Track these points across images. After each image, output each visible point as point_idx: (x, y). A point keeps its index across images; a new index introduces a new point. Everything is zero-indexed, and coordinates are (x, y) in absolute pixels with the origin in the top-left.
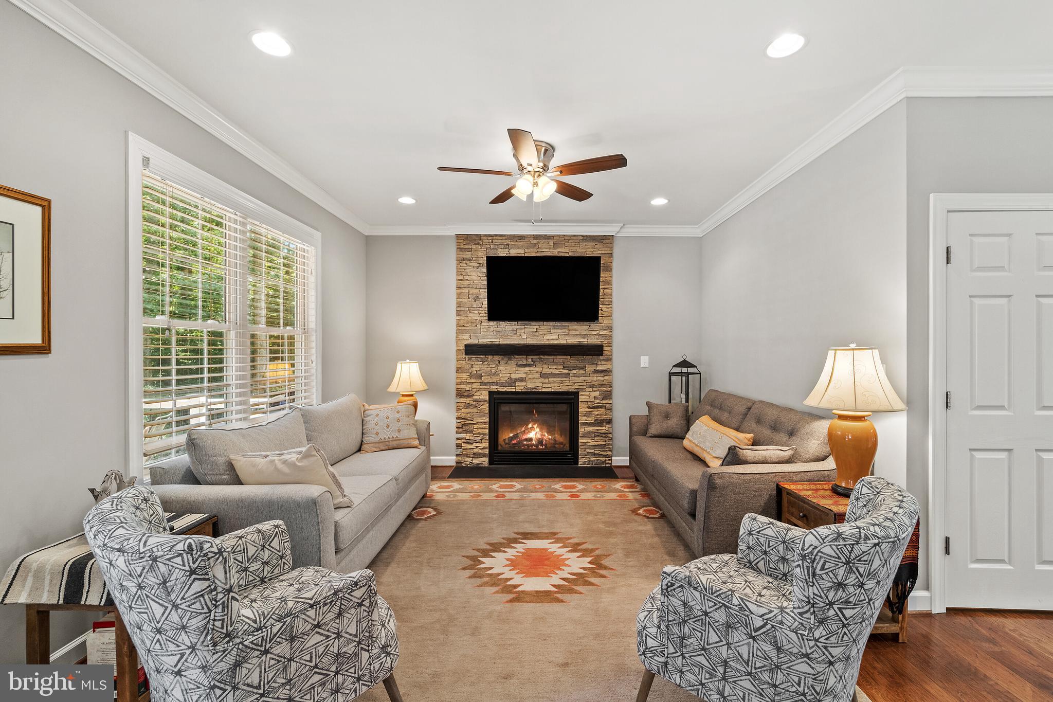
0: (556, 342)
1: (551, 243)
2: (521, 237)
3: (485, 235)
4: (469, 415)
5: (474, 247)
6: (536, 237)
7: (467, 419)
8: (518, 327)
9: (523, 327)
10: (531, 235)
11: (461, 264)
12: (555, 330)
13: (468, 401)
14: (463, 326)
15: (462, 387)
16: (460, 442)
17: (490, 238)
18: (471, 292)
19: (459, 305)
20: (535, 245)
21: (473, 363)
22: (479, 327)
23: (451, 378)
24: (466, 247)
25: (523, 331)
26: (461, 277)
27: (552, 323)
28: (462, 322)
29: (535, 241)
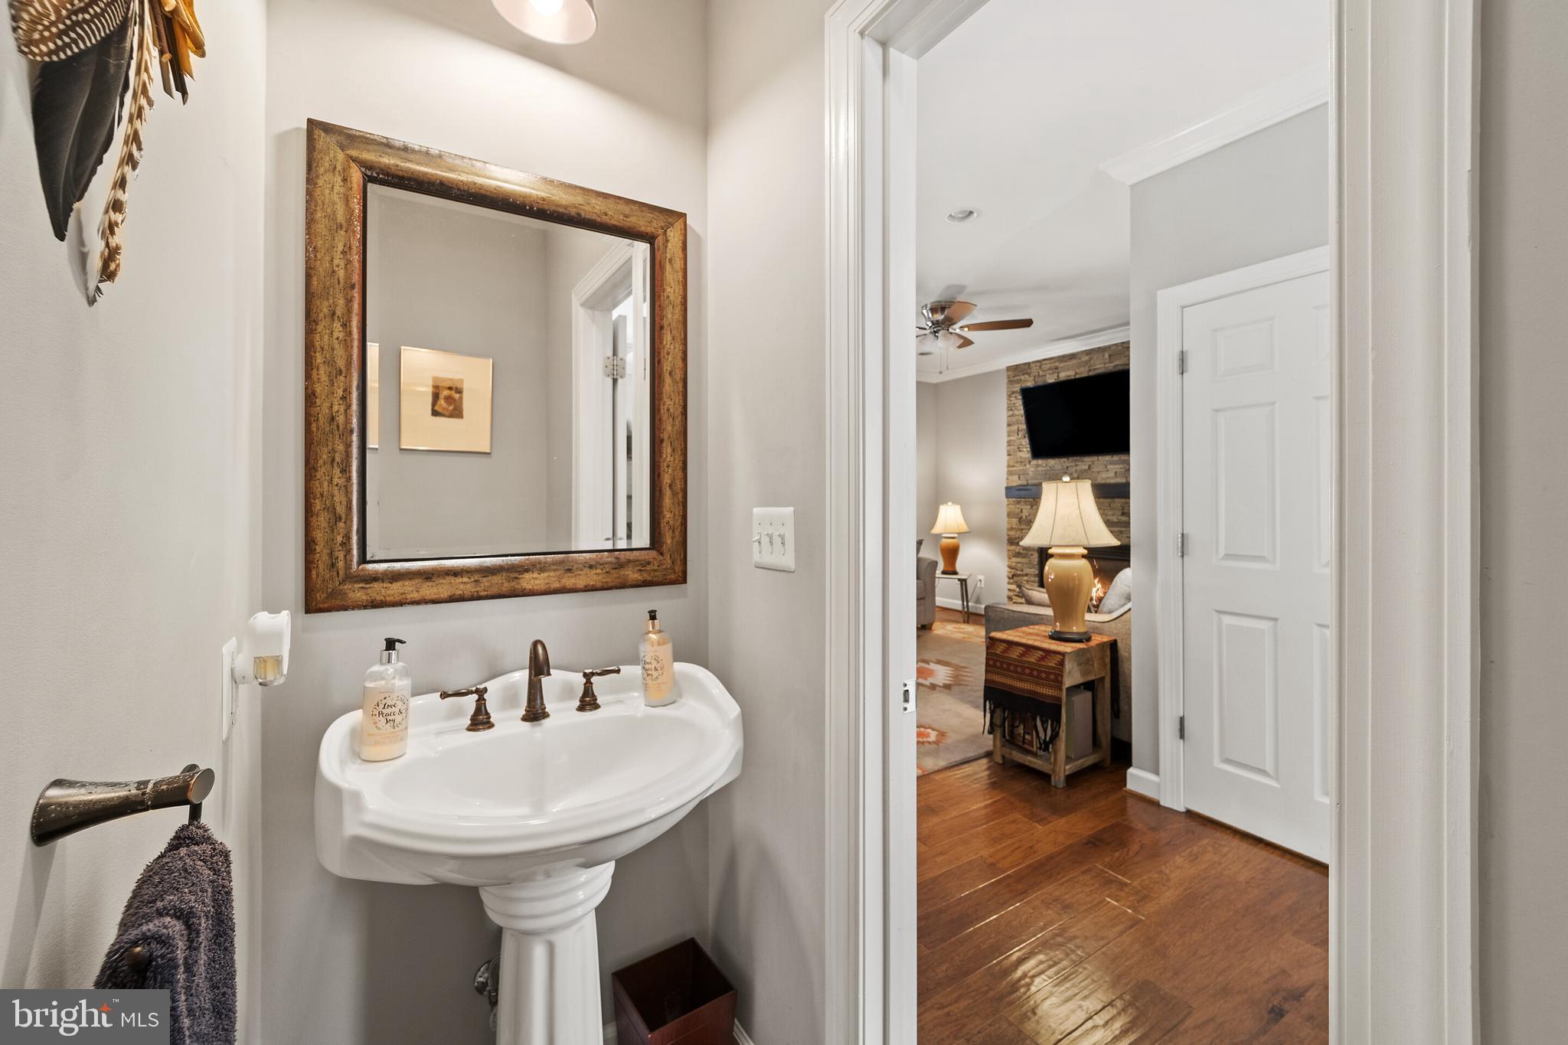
0: (1113, 481)
1: (1107, 356)
2: (1072, 356)
3: (1034, 362)
4: (1019, 565)
5: (1022, 377)
6: (1088, 352)
7: (1016, 570)
8: (1068, 465)
9: (1074, 464)
10: (1082, 352)
11: (1012, 399)
12: (1112, 467)
13: (1017, 549)
14: (1013, 466)
15: (1012, 533)
16: (1011, 594)
17: (1038, 364)
18: (1020, 429)
19: (1009, 443)
20: (1086, 363)
21: (1022, 507)
22: (1028, 466)
23: (1003, 522)
24: (1016, 378)
25: (1074, 469)
26: (1011, 412)
27: (1108, 458)
28: (1011, 464)
29: (1087, 358)
